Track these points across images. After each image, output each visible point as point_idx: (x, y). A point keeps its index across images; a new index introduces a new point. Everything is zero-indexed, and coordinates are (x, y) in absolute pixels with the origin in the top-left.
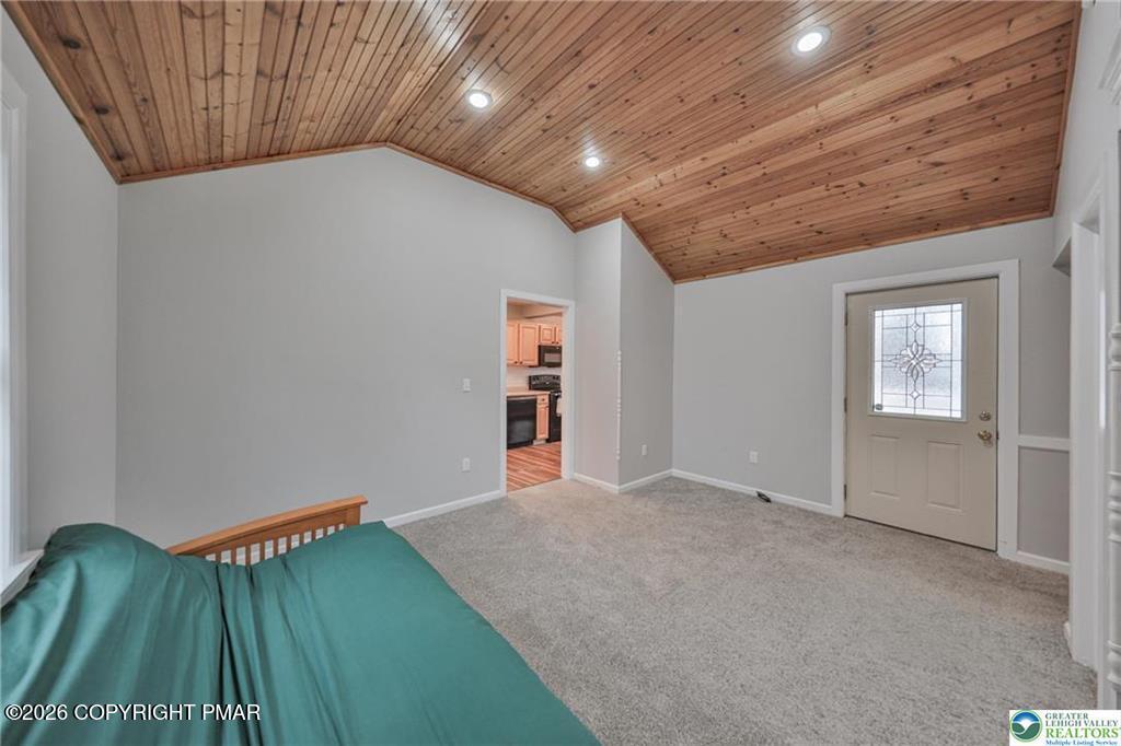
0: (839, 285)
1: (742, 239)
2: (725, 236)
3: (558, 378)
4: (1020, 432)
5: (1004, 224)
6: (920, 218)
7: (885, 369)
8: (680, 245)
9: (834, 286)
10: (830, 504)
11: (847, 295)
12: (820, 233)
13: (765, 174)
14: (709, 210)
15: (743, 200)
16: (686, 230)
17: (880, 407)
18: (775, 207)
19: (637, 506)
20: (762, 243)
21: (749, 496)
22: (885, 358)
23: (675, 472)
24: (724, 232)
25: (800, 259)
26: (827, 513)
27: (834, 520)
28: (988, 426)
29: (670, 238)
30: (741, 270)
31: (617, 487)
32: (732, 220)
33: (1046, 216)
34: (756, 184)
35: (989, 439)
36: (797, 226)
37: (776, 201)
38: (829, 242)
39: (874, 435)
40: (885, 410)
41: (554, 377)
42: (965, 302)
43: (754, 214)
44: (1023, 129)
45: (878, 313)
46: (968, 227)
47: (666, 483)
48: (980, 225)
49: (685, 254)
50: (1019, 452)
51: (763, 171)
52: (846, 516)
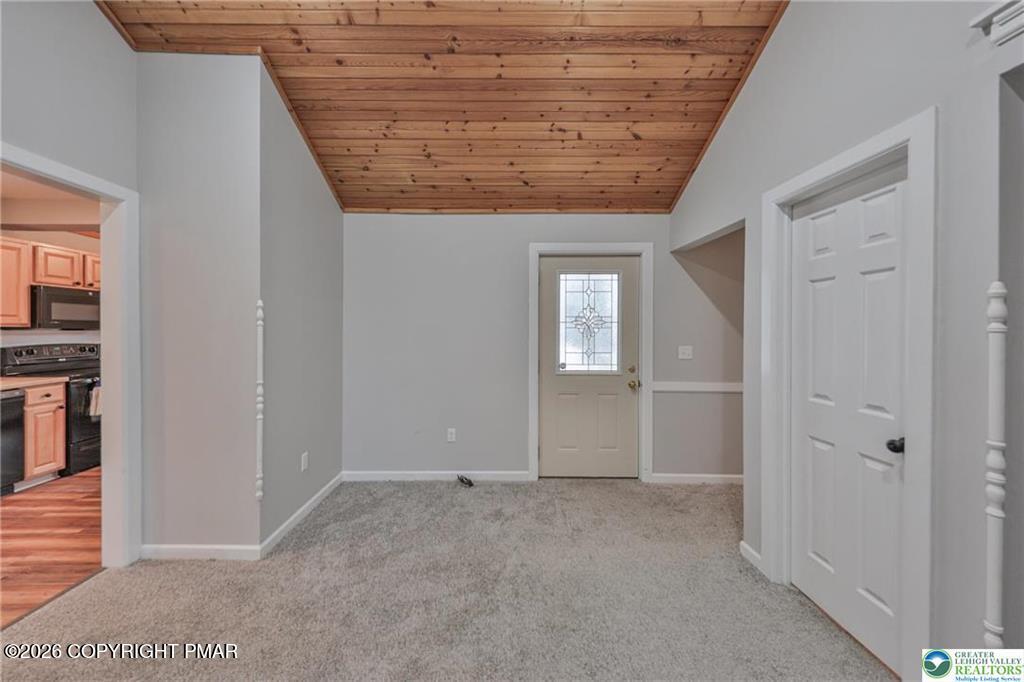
0: (536, 244)
1: (449, 168)
2: (429, 156)
3: (94, 349)
4: (654, 379)
5: (646, 213)
6: (602, 192)
7: (568, 330)
8: (363, 151)
9: (531, 244)
10: (527, 469)
11: (541, 256)
12: (526, 183)
13: (499, 77)
14: (417, 105)
15: (466, 106)
16: (376, 127)
17: (564, 365)
18: (497, 133)
19: (306, 575)
20: (468, 180)
21: (449, 483)
22: (568, 320)
23: (347, 475)
24: (430, 150)
25: (499, 210)
26: (524, 480)
27: (532, 484)
28: (632, 377)
29: (347, 133)
30: (436, 209)
31: (258, 548)
32: (443, 134)
33: (665, 213)
34: (484, 89)
35: (635, 387)
36: (510, 168)
37: (499, 125)
38: (530, 198)
39: (560, 394)
40: (568, 368)
41: (82, 348)
42: (621, 274)
43: (470, 134)
44: (694, 126)
45: (562, 277)
46: (626, 210)
47: (339, 499)
48: (633, 210)
49: (366, 169)
50: (654, 396)
51: (499, 71)
52: (540, 477)
